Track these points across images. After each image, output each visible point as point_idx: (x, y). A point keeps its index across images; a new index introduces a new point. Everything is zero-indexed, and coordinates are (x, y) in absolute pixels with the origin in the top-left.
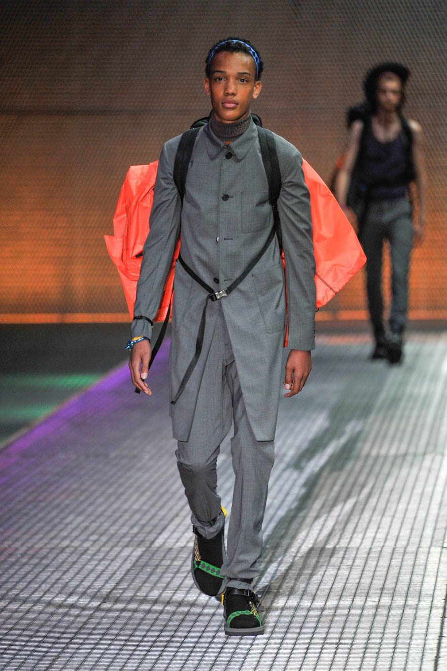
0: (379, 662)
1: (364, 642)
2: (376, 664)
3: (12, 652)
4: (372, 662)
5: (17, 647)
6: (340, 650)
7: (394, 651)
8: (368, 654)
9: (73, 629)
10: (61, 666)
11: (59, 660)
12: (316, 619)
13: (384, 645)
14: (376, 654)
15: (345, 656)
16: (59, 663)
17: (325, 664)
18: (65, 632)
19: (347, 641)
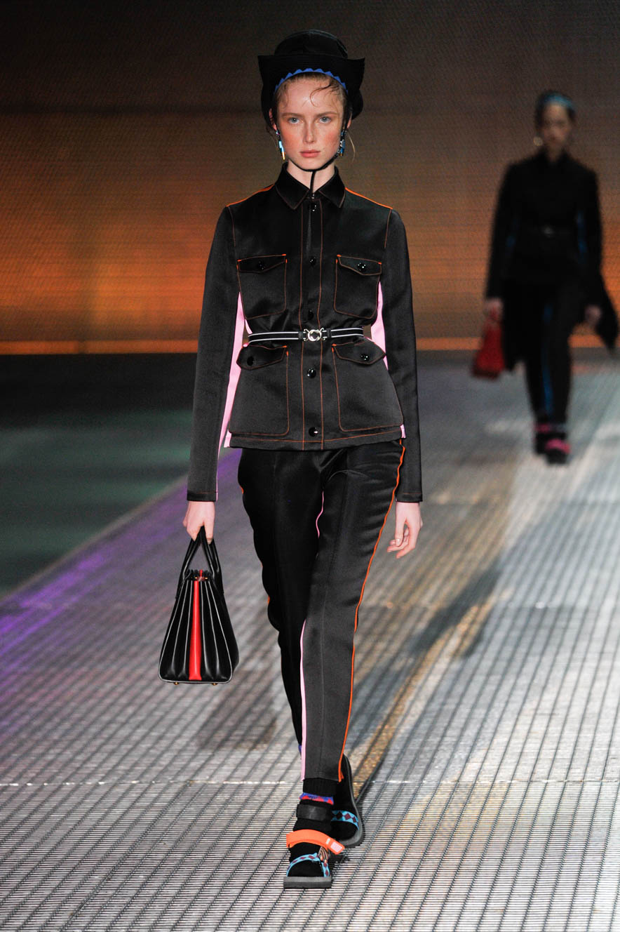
0: (598, 735)
1: (581, 712)
2: (594, 737)
3: (183, 723)
4: (590, 735)
5: (188, 717)
6: (553, 722)
7: (615, 723)
8: (585, 726)
9: (252, 697)
10: (238, 738)
11: (236, 733)
12: (526, 687)
13: (603, 715)
14: (594, 726)
15: (559, 728)
16: (237, 736)
17: (536, 738)
18: (242, 700)
19: (561, 713)
